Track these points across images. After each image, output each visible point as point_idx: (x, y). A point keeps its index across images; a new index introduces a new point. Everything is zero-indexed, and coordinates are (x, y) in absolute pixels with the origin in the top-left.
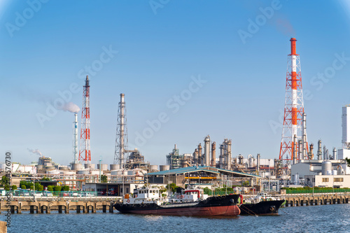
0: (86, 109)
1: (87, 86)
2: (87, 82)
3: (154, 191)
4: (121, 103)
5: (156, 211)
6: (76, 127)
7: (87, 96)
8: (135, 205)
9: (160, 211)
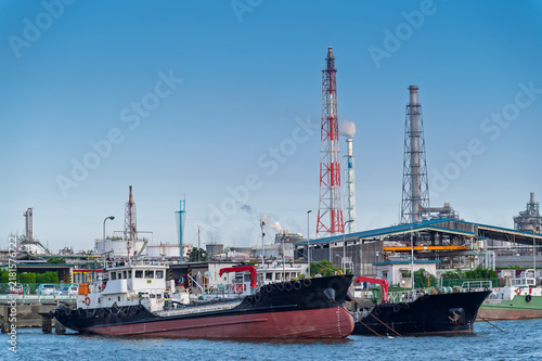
0: (331, 119)
1: (330, 70)
2: (330, 60)
3: (149, 273)
4: (411, 106)
5: (144, 328)
6: (350, 166)
7: (330, 91)
8: (98, 310)
9: (153, 327)
